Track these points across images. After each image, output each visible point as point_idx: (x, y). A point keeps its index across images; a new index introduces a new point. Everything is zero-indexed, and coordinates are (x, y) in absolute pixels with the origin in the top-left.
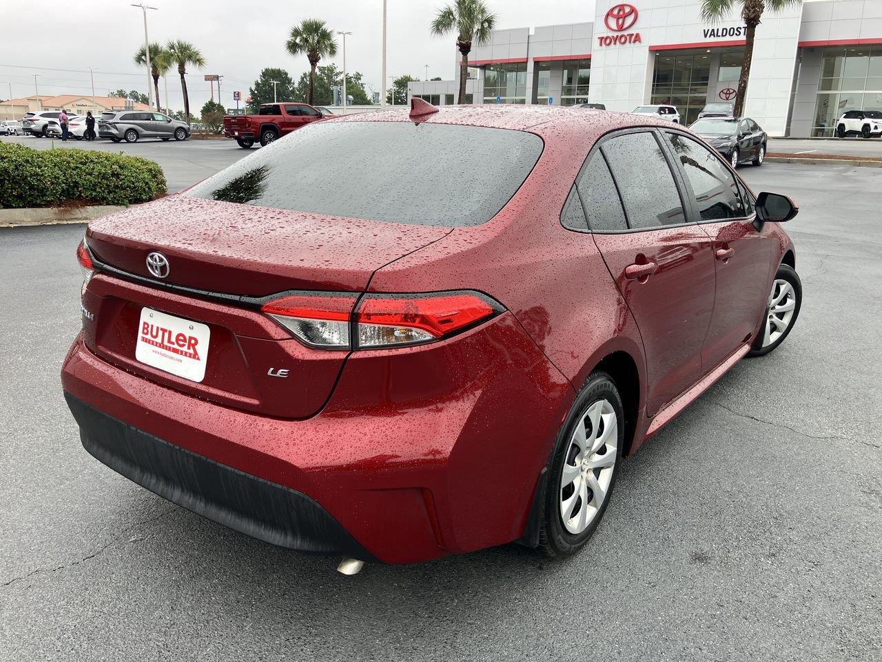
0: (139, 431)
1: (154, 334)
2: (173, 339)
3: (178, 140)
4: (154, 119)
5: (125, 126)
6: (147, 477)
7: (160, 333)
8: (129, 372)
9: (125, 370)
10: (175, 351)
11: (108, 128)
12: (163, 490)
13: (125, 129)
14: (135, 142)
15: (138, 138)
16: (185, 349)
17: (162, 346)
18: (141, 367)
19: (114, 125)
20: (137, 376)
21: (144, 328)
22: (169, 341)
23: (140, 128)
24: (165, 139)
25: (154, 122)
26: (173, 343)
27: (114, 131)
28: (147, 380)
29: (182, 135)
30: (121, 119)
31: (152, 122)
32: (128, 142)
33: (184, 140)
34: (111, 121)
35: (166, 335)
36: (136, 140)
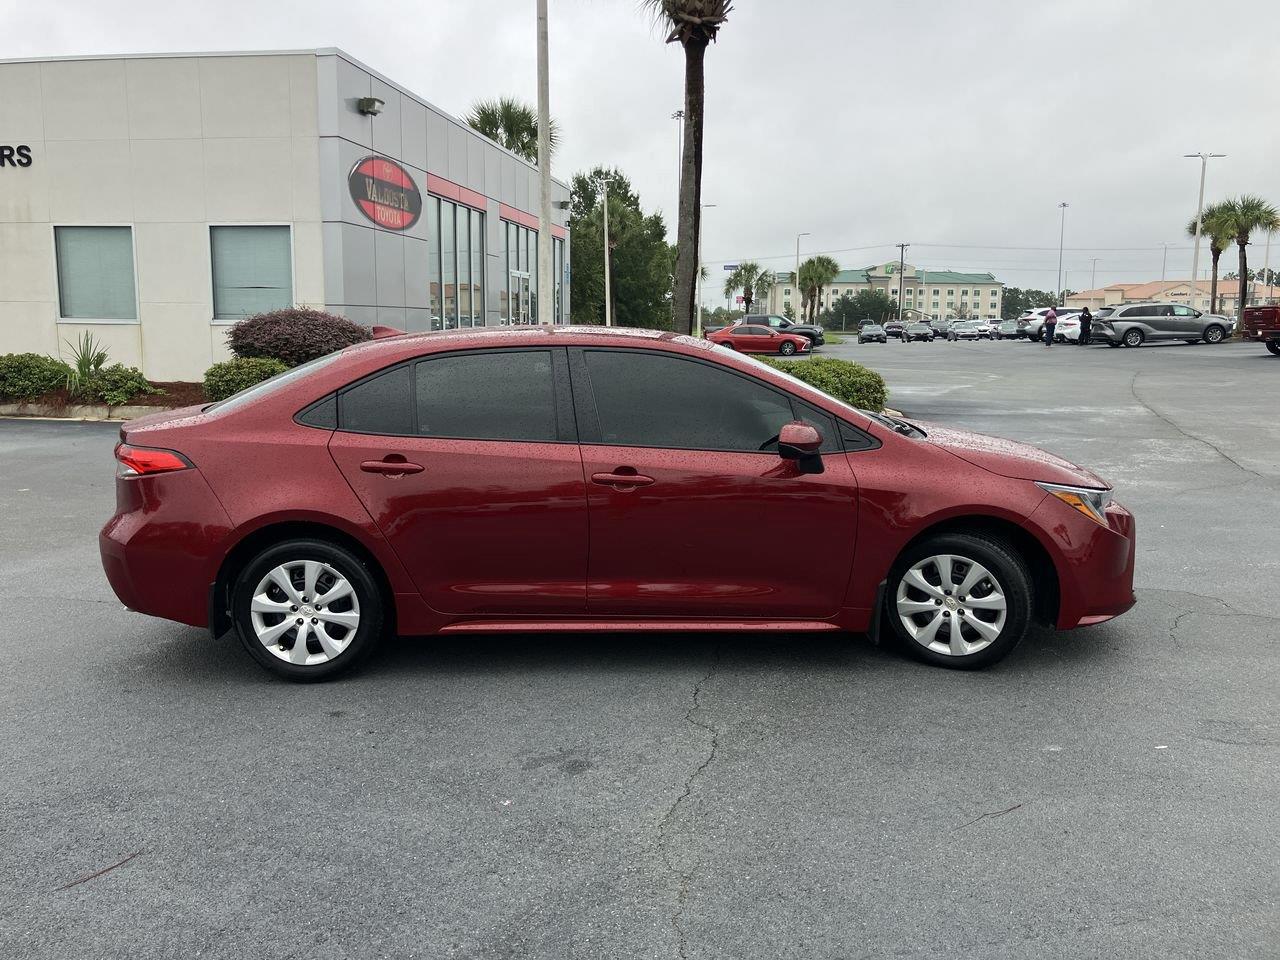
3: (1209, 342)
4: (1173, 314)
5: (1125, 325)
11: (1102, 329)
13: (1125, 328)
14: (1138, 346)
15: (1143, 341)
19: (1110, 324)
23: (1149, 328)
24: (1192, 342)
25: (1172, 317)
27: (1109, 332)
29: (1217, 335)
30: (1121, 316)
31: (1169, 318)
32: (1128, 346)
33: (1218, 343)
34: (1106, 318)
36: (1140, 343)
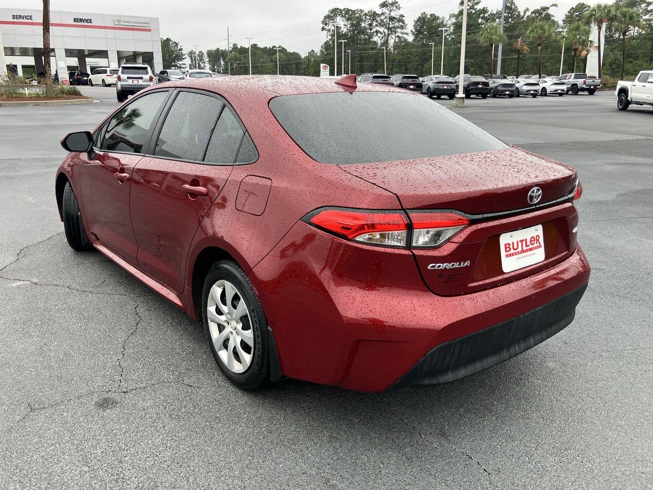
0: (526, 314)
1: (515, 247)
2: (528, 243)
6: (512, 349)
7: (520, 244)
8: (501, 285)
9: (498, 286)
10: (531, 249)
12: (524, 346)
16: (535, 245)
17: (523, 251)
18: (509, 276)
20: (508, 283)
21: (506, 248)
22: (527, 246)
26: (529, 246)
28: (516, 280)
35: (524, 243)
